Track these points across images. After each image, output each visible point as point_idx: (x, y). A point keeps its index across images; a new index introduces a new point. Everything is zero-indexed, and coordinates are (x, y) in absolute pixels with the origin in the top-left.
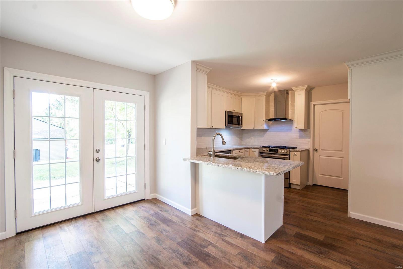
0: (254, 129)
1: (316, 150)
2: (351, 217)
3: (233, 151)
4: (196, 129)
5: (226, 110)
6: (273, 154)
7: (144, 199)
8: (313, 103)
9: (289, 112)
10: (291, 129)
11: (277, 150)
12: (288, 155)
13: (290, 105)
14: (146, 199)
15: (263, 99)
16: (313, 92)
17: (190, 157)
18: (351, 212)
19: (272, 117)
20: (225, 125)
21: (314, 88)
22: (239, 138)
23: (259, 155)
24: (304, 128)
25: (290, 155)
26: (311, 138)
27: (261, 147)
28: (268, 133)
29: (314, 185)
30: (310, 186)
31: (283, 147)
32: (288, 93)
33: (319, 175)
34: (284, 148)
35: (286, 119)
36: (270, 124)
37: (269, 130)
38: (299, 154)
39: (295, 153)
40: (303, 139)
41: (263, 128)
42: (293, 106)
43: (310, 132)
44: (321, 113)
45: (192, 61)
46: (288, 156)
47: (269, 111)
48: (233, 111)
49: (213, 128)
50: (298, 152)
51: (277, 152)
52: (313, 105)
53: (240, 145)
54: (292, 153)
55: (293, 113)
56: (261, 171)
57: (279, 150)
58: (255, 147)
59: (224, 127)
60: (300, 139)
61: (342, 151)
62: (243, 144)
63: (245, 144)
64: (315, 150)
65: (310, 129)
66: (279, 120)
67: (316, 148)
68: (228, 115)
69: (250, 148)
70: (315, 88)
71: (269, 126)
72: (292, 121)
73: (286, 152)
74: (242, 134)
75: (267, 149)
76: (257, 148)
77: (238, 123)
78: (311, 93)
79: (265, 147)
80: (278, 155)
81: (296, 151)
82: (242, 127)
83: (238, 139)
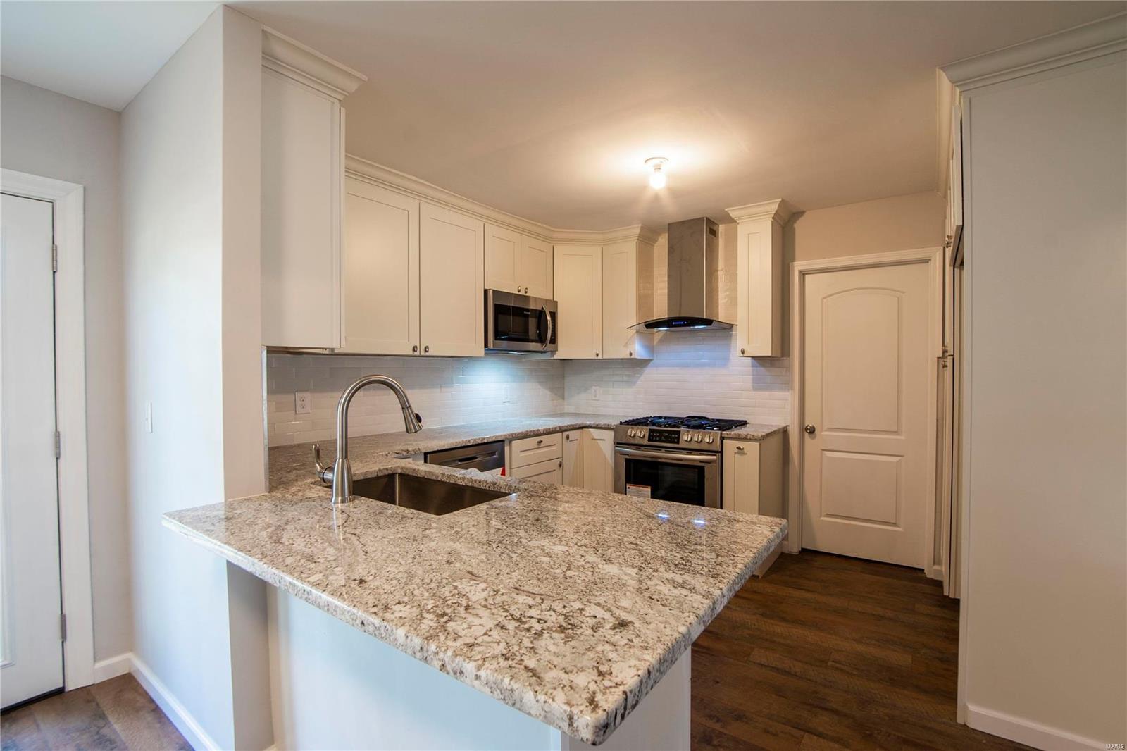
0: (600, 357)
1: (812, 431)
2: (971, 726)
3: (510, 442)
4: (265, 352)
5: (486, 288)
6: (663, 450)
7: (60, 691)
8: (798, 266)
9: (718, 299)
10: (727, 359)
11: (678, 433)
12: (717, 452)
13: (720, 273)
14: (70, 687)
15: (629, 250)
16: (800, 227)
17: (223, 501)
18: (972, 707)
19: (661, 312)
20: (486, 345)
21: (803, 213)
22: (551, 390)
23: (616, 452)
24: (770, 354)
25: (721, 452)
26: (792, 388)
27: (621, 423)
28: (649, 373)
29: (804, 551)
30: (790, 555)
31: (698, 422)
32: (713, 233)
33: (821, 516)
34: (700, 427)
35: (708, 322)
36: (655, 343)
37: (651, 363)
38: (752, 448)
39: (742, 444)
40: (766, 394)
41: (631, 354)
42: (733, 277)
43: (789, 368)
44: (825, 300)
45: (226, 6)
46: (715, 457)
47: (653, 294)
48: (519, 291)
49: (427, 354)
50: (750, 440)
51: (678, 443)
52: (800, 272)
53: (555, 415)
54: (730, 446)
55: (733, 301)
56: (491, 679)
57: (686, 436)
58: (603, 422)
59: (480, 351)
60: (754, 392)
61: (896, 433)
62: (566, 411)
63: (572, 409)
64: (806, 429)
65: (789, 356)
66: (684, 325)
67: (809, 423)
68: (497, 307)
69: (583, 427)
70: (806, 213)
71: (651, 348)
72: (728, 328)
73: (708, 443)
74: (563, 377)
75: (641, 433)
76: (608, 428)
77: (539, 335)
78: (793, 231)
79: (636, 424)
80: (681, 453)
81: (745, 439)
82: (556, 350)
83: (548, 393)
